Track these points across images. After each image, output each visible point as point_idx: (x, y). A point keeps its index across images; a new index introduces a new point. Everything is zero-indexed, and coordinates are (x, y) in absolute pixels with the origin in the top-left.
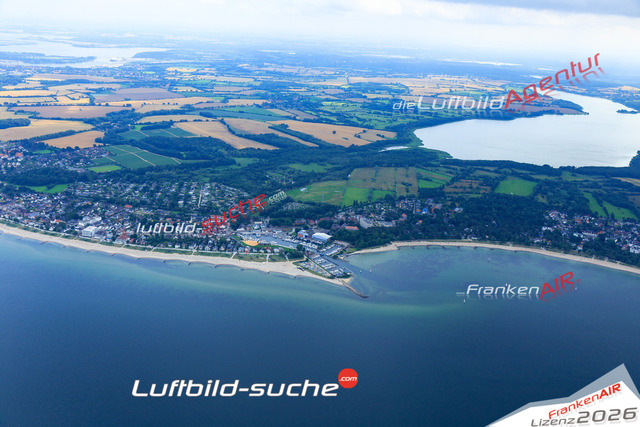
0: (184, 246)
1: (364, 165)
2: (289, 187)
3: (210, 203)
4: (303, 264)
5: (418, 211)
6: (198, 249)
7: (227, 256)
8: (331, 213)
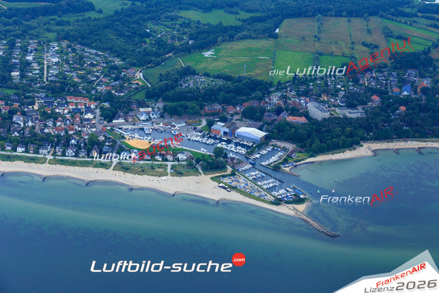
0: (31, 148)
1: (299, 14)
2: (187, 50)
3: (62, 75)
4: (227, 180)
5: (396, 90)
6: (54, 154)
7: (103, 165)
8: (259, 93)
